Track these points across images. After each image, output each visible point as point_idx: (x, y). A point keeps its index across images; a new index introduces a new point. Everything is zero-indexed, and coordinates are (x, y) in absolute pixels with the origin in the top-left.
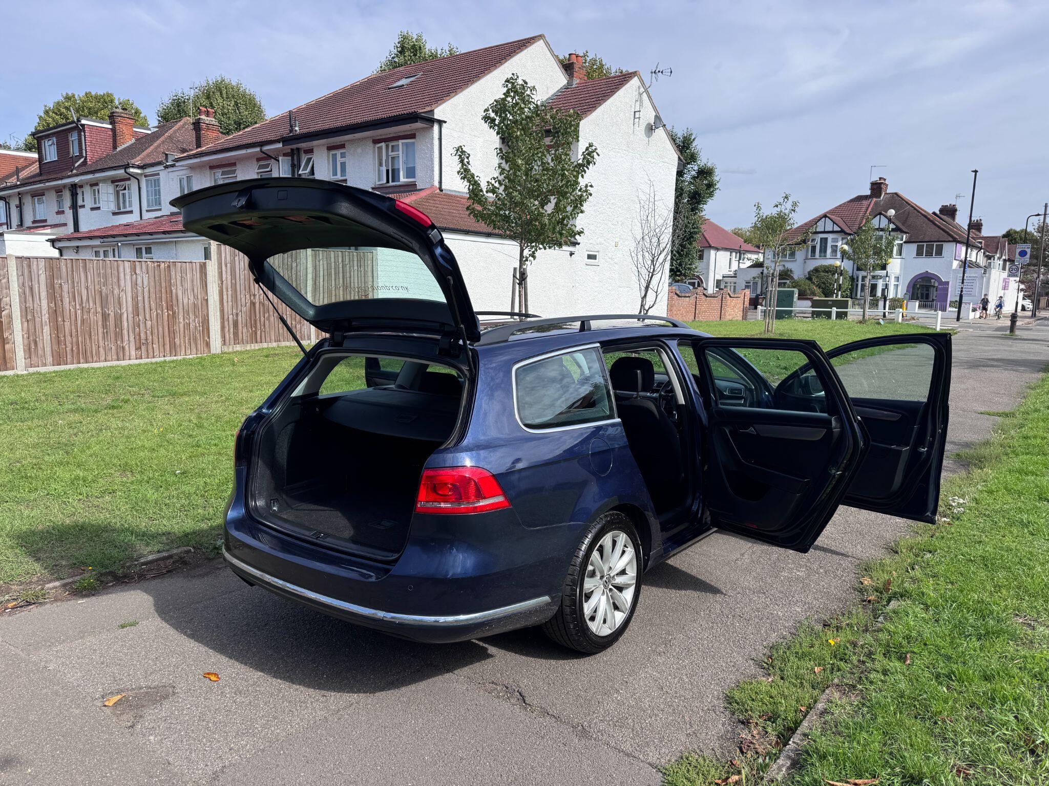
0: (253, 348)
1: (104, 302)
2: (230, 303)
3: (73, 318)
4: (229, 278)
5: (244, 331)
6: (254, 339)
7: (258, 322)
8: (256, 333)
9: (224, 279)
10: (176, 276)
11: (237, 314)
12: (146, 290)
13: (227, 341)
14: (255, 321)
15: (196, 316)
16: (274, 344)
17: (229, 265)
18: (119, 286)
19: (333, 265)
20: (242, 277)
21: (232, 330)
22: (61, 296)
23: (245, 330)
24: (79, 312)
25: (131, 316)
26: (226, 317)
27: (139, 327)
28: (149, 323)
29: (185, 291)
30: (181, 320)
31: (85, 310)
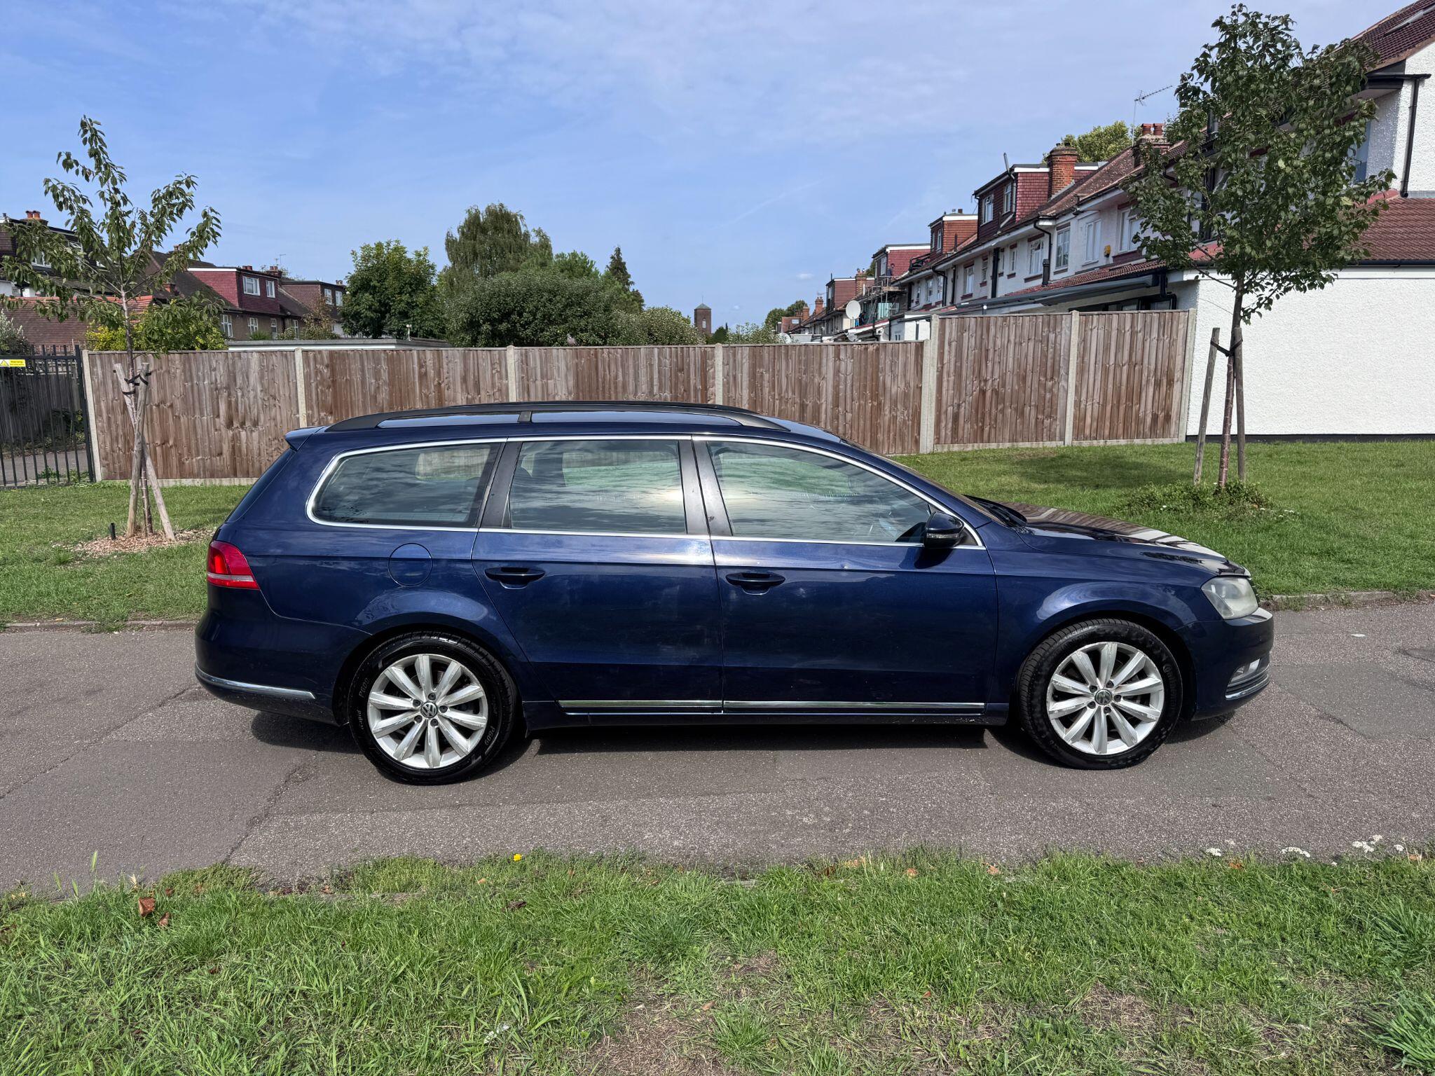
0: (976, 448)
1: (803, 394)
2: (951, 392)
3: (771, 408)
4: (953, 360)
5: (966, 428)
6: (978, 436)
7: (987, 415)
8: (983, 430)
9: (945, 361)
10: (885, 361)
11: (959, 405)
12: (849, 378)
13: (942, 439)
14: (983, 414)
15: (906, 408)
16: (1008, 445)
17: (954, 344)
18: (820, 374)
19: (1114, 333)
20: (971, 358)
21: (950, 425)
22: (762, 385)
23: (968, 426)
24: (777, 402)
25: (830, 407)
26: (944, 409)
27: (838, 419)
28: (849, 416)
29: (894, 377)
30: (887, 413)
31: (784, 400)
